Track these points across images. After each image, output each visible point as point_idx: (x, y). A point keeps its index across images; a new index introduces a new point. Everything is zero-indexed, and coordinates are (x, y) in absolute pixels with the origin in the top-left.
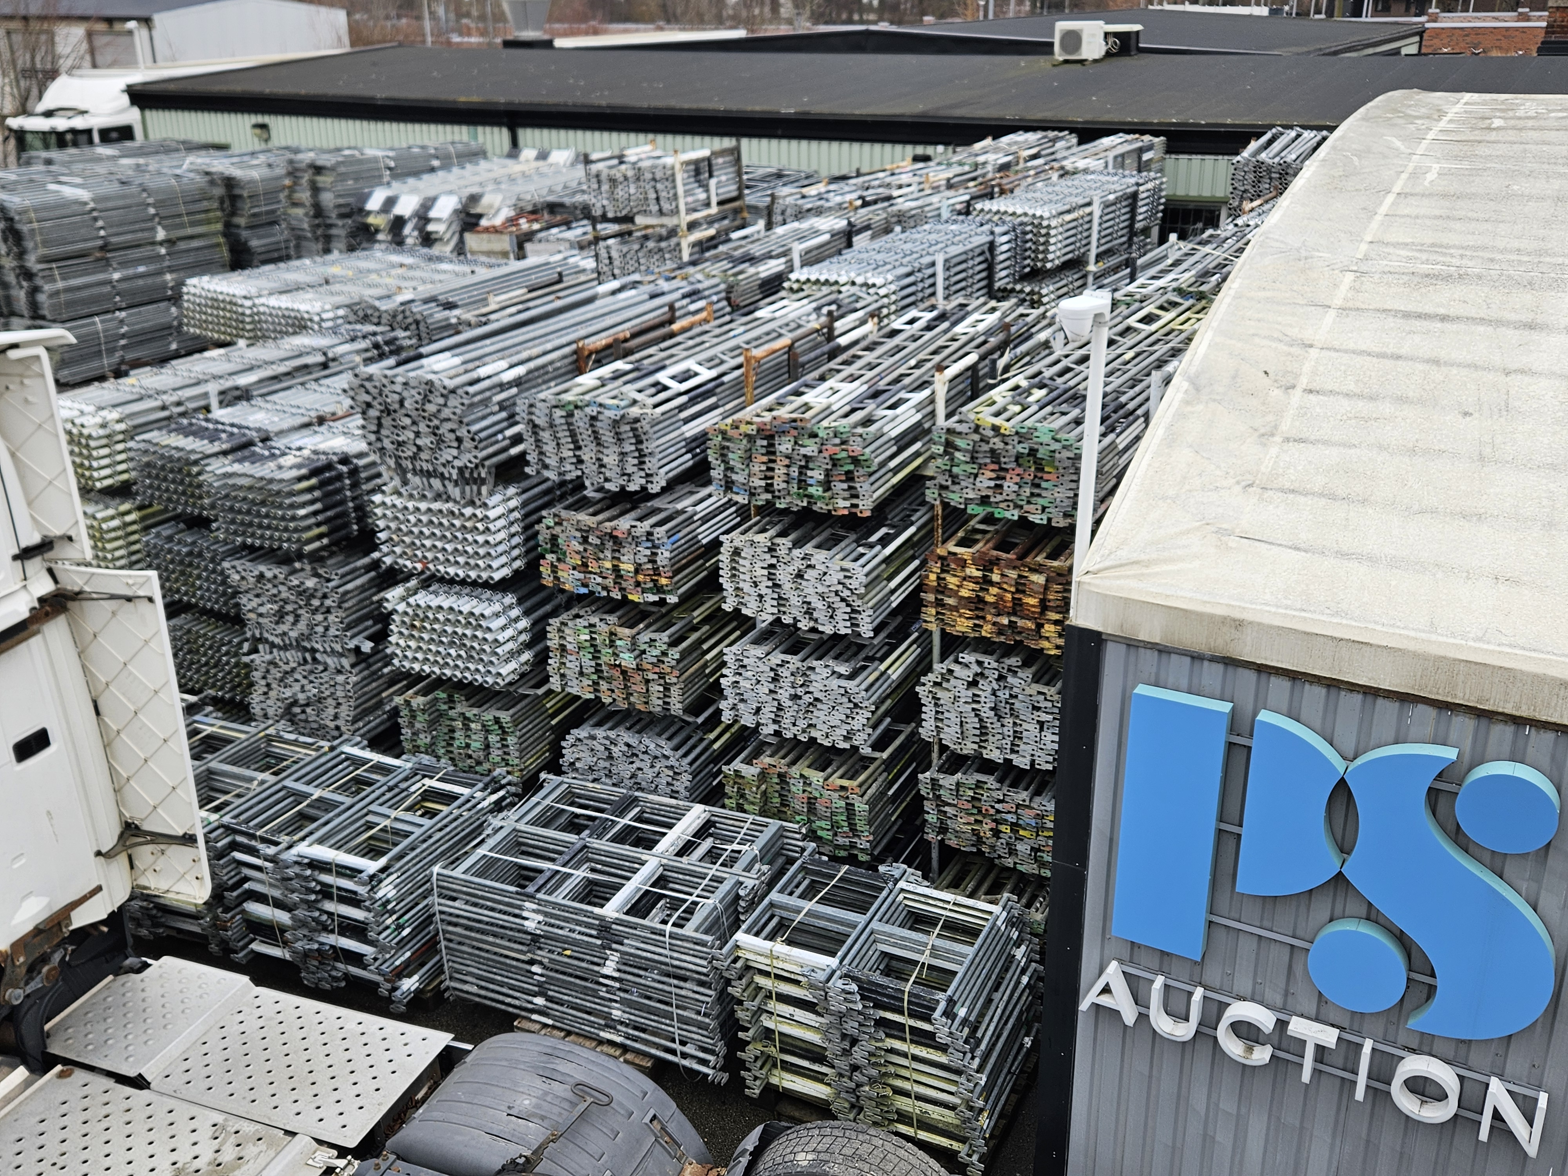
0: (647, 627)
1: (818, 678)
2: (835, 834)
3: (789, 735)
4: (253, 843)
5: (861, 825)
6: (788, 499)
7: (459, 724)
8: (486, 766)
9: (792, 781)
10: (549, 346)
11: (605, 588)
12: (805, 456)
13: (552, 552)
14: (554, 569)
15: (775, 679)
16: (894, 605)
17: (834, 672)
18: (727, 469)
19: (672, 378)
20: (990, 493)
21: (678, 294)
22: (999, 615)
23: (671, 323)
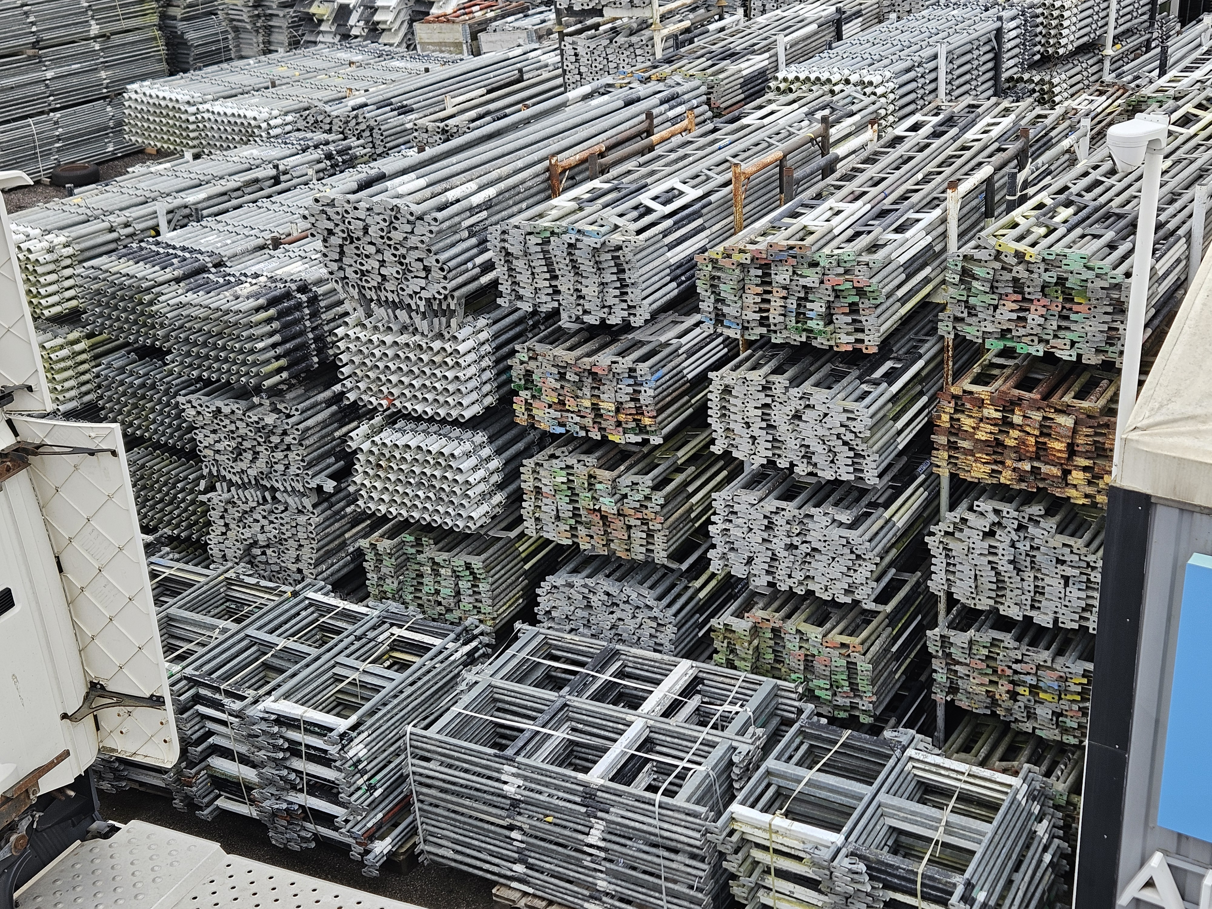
0: (628, 469)
2: (835, 694)
3: (784, 587)
4: (217, 696)
5: (863, 685)
6: (785, 334)
7: (427, 570)
8: (457, 614)
9: (787, 637)
10: (520, 164)
11: (583, 428)
12: (804, 287)
13: (526, 389)
14: (529, 407)
15: (769, 527)
16: (900, 447)
17: (834, 521)
18: (717, 301)
19: (655, 199)
20: (1012, 326)
21: (655, 100)
22: (1020, 460)
23: (649, 132)
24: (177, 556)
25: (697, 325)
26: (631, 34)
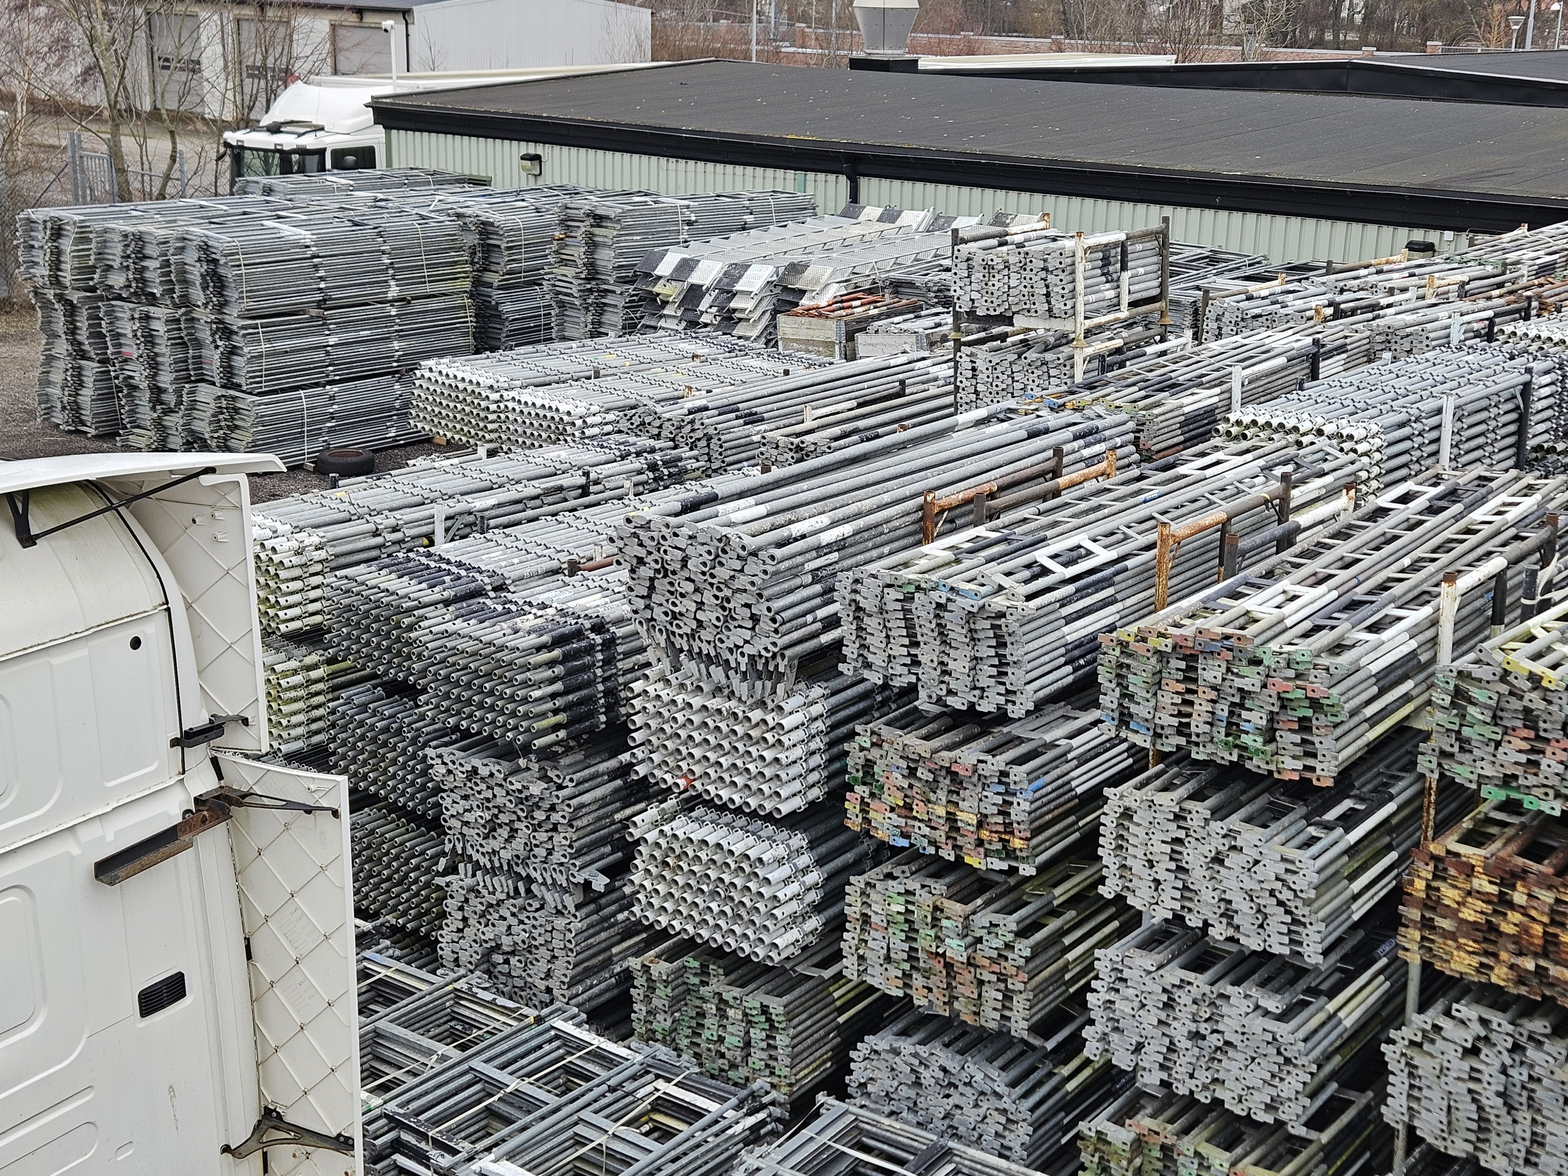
0: (987, 904)
1: (1234, 1012)
3: (1182, 1091)
4: (422, 1145)
6: (1210, 748)
7: (711, 1008)
8: (743, 1072)
9: (1181, 1159)
10: (887, 498)
11: (933, 843)
12: (1240, 690)
13: (864, 783)
14: (865, 807)
15: (1169, 1005)
16: (1356, 917)
17: (1257, 1007)
18: (1123, 696)
19: (1054, 557)
20: (1519, 770)
21: (1068, 434)
22: (1520, 954)
23: (1056, 473)
24: (398, 953)
25: (1095, 723)
26: (1046, 350)
